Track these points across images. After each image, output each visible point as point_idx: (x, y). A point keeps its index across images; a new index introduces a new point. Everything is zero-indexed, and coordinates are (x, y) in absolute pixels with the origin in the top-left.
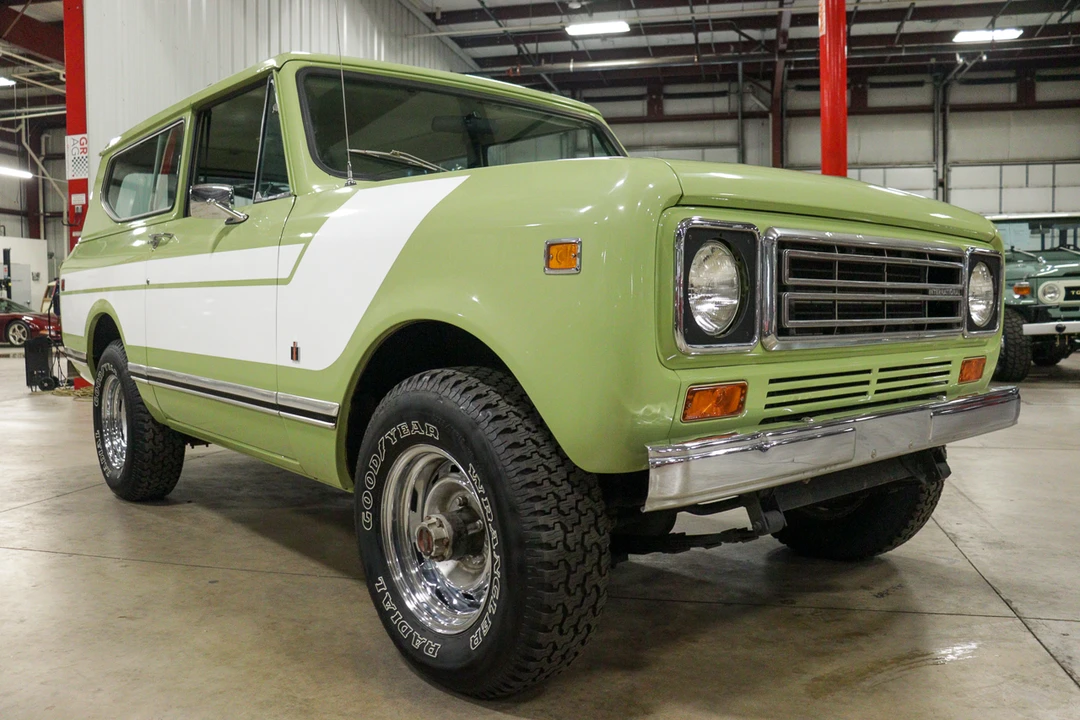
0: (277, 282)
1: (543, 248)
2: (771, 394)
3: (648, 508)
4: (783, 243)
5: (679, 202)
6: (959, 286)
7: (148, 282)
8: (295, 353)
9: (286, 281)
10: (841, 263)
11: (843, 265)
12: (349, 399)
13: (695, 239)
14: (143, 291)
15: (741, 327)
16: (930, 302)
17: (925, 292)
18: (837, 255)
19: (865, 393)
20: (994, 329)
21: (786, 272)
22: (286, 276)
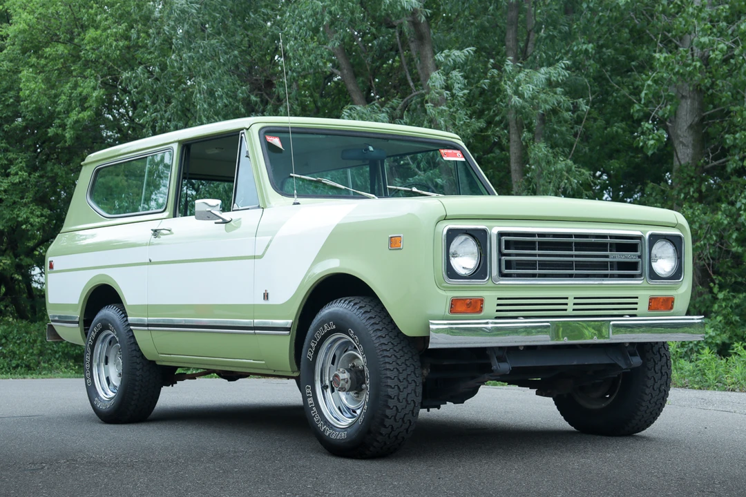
0: (254, 257)
1: (387, 241)
2: (498, 305)
3: (430, 347)
4: (501, 234)
5: (446, 218)
6: (639, 253)
7: (150, 261)
8: (266, 296)
9: (260, 257)
10: (539, 242)
11: (540, 243)
12: (298, 317)
13: (452, 234)
14: (146, 266)
15: (480, 272)
16: (610, 262)
17: (607, 256)
18: (537, 239)
19: (566, 310)
20: (679, 279)
21: (503, 247)
22: (260, 254)
